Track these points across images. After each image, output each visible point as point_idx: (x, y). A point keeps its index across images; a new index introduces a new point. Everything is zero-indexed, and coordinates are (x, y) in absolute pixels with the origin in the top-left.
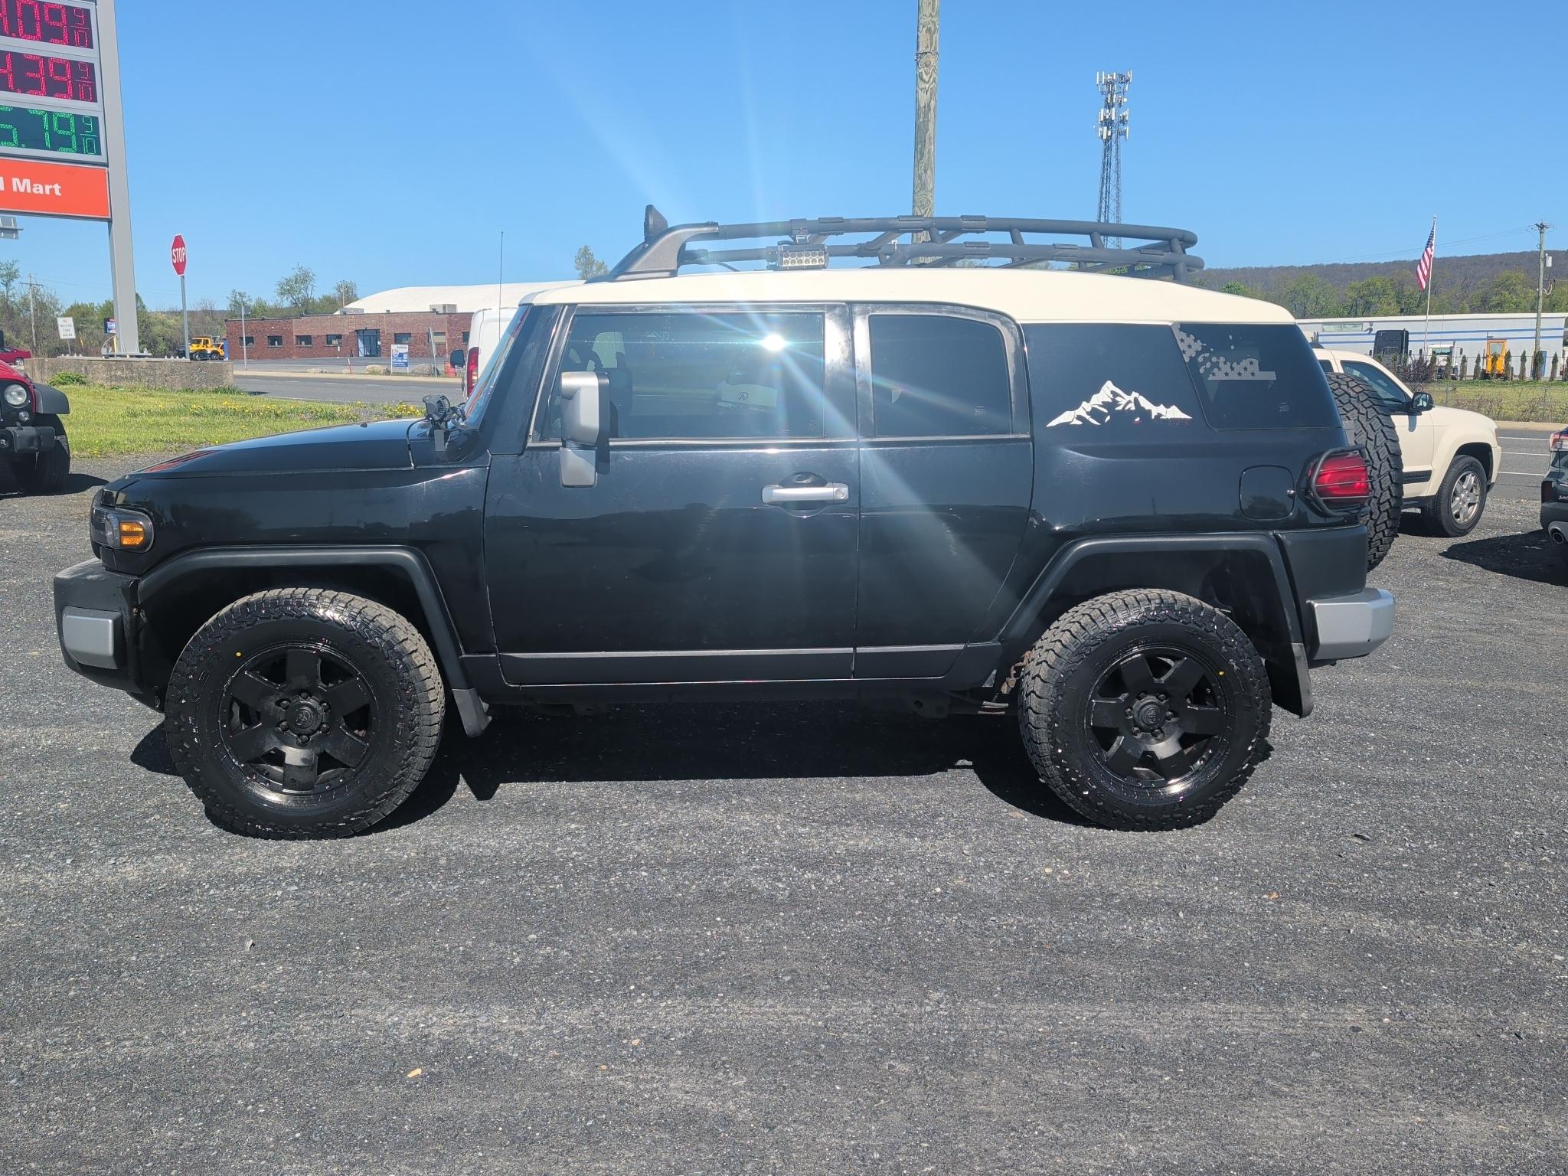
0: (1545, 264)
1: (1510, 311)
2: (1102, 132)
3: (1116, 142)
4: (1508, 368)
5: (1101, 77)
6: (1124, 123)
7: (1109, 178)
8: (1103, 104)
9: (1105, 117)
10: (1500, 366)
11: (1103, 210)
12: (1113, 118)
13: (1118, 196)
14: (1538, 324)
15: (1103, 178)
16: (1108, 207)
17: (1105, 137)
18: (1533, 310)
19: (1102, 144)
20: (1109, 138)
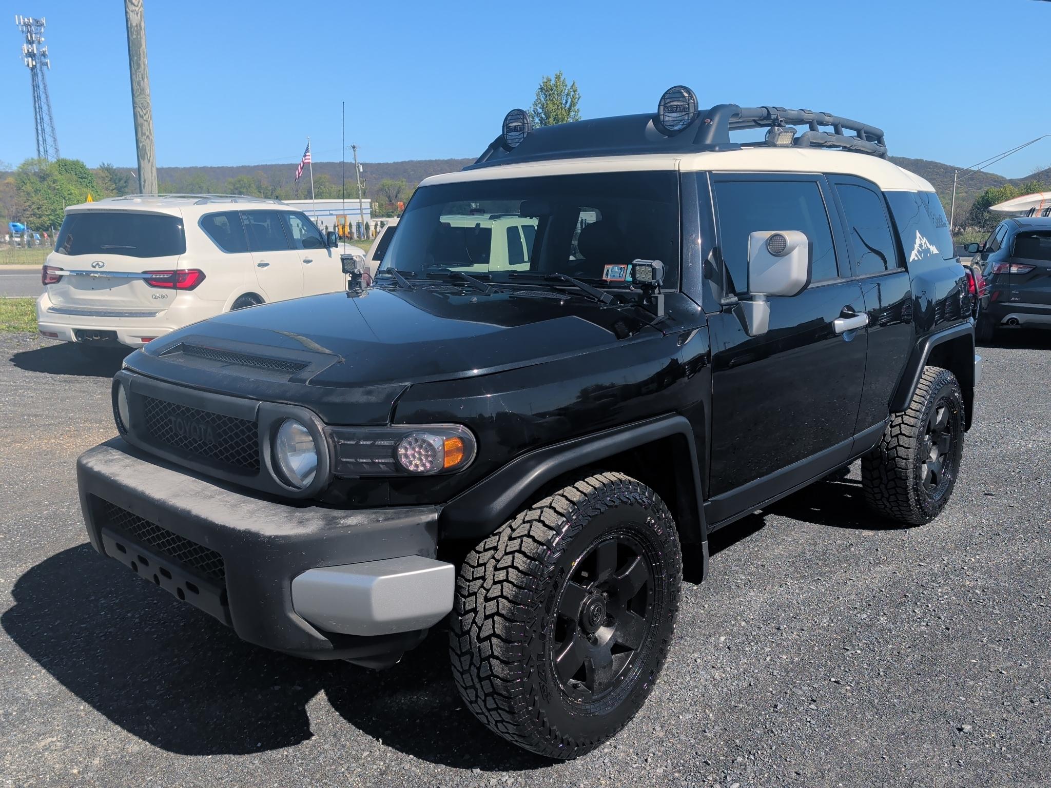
0: (359, 170)
1: (326, 198)
2: (28, 62)
3: (41, 71)
4: (351, 233)
5: (19, 19)
6: (44, 56)
7: (39, 97)
8: (25, 41)
9: (28, 51)
10: (347, 230)
11: (39, 121)
12: (35, 52)
13: (49, 111)
14: (361, 206)
15: (35, 97)
16: (42, 119)
17: (31, 66)
18: (358, 198)
19: (30, 71)
20: (34, 68)
